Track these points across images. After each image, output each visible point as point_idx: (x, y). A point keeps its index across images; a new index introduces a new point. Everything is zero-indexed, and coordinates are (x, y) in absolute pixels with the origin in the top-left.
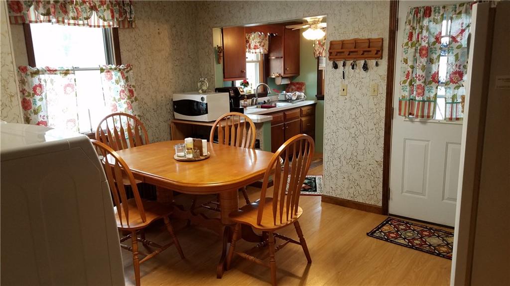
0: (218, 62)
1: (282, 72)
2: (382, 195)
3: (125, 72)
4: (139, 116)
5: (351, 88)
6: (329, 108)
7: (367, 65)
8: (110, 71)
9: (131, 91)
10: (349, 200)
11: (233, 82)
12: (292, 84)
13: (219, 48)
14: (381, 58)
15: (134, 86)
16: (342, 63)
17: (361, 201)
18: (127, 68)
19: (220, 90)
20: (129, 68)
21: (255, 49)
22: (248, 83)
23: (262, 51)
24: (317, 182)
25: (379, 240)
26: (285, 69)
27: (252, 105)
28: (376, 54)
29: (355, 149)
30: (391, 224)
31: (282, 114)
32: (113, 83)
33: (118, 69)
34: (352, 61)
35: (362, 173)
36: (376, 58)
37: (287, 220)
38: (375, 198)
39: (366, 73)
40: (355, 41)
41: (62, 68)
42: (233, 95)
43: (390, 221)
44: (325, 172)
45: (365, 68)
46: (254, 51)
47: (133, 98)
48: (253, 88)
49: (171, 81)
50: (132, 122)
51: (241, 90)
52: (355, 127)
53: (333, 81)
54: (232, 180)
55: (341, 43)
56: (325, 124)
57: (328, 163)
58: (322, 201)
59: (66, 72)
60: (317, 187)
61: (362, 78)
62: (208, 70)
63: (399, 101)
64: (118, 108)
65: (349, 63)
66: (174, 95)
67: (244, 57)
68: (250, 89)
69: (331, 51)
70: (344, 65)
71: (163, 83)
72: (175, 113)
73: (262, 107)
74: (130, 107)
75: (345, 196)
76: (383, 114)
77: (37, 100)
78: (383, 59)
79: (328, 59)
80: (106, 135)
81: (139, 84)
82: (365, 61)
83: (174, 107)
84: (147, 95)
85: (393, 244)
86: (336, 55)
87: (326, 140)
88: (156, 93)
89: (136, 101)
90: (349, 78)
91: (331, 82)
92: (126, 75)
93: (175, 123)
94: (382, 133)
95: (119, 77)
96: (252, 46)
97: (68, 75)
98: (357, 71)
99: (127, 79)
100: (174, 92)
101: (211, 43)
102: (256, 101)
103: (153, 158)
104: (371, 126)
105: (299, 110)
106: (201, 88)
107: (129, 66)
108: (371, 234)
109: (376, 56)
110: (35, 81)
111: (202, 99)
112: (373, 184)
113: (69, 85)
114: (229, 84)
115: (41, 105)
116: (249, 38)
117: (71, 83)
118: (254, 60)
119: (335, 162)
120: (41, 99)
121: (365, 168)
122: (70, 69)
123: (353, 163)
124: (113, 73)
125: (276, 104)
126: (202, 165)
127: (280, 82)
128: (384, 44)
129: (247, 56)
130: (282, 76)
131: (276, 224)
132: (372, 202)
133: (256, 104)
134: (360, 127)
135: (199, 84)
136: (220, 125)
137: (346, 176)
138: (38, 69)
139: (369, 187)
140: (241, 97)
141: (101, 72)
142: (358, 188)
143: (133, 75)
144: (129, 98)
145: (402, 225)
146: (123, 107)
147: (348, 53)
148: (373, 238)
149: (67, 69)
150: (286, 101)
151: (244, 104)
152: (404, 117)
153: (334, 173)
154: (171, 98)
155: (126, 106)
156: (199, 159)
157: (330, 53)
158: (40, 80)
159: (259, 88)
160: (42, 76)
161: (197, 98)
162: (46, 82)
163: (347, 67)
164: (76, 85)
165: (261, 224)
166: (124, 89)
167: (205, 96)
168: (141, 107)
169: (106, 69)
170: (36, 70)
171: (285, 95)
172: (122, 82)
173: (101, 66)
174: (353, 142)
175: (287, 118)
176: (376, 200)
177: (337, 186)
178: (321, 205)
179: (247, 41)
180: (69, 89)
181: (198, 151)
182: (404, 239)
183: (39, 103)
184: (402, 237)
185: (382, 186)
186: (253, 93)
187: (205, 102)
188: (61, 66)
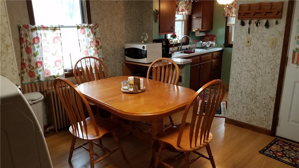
0: (156, 21)
1: (200, 27)
2: (272, 122)
3: (93, 29)
4: (103, 58)
5: (254, 41)
6: (236, 55)
7: (268, 23)
8: (84, 28)
9: (97, 42)
10: (246, 123)
11: (165, 35)
12: (206, 36)
13: (157, 11)
14: (281, 17)
15: (99, 39)
16: (248, 21)
17: (255, 125)
18: (95, 26)
19: (156, 41)
20: (96, 26)
21: (182, 11)
22: (176, 36)
23: (187, 13)
24: (221, 106)
25: (268, 157)
26: (202, 26)
27: (178, 51)
28: (277, 14)
29: (254, 86)
30: (277, 145)
31: (198, 57)
32: (86, 36)
33: (89, 27)
34: (256, 20)
35: (258, 105)
36: (276, 18)
37: (201, 144)
38: (266, 124)
39: (267, 30)
40: (260, 4)
41: (52, 26)
42: (165, 44)
43: (276, 141)
44: (229, 102)
45: (267, 25)
46: (181, 13)
47: (99, 47)
48: (179, 39)
49: (124, 34)
50: (98, 62)
51: (171, 41)
52: (255, 70)
53: (240, 35)
54: (159, 111)
55: (248, 6)
56: (232, 67)
57: (232, 95)
58: (225, 122)
59: (55, 29)
60: (222, 111)
61: (264, 33)
62: (149, 27)
63: (293, 52)
64: (89, 53)
65: (254, 21)
66: (126, 44)
67: (174, 17)
68: (177, 40)
69: (240, 12)
70: (250, 23)
71: (119, 36)
72: (126, 57)
73: (185, 53)
74: (97, 52)
75: (243, 120)
76: (279, 61)
77: (36, 47)
78: (282, 19)
79: (237, 19)
80: (80, 70)
81: (103, 37)
82: (267, 20)
83: (125, 53)
84: (108, 44)
85: (280, 162)
86: (244, 15)
87: (232, 79)
88: (114, 43)
89: (100, 48)
90: (253, 33)
91: (238, 36)
92: (94, 31)
93: (126, 64)
94: (277, 76)
95: (89, 32)
96: (180, 10)
97: (56, 30)
98: (260, 28)
99: (95, 34)
100: (126, 43)
101: (152, 8)
102: (181, 47)
103: (108, 89)
104: (268, 70)
105: (210, 55)
106: (143, 40)
107: (96, 25)
108: (262, 152)
109: (277, 16)
110: (34, 34)
111: (144, 47)
112: (266, 113)
113: (56, 37)
114: (163, 37)
115: (38, 51)
116: (178, 4)
117: (57, 36)
118: (181, 19)
119: (238, 95)
120: (38, 47)
121: (260, 101)
122: (57, 26)
123: (251, 97)
124: (86, 29)
125: (194, 50)
126: (139, 97)
127: (198, 34)
128: (284, 7)
129: (176, 17)
130: (200, 31)
131: (192, 147)
132: (263, 126)
133: (180, 50)
134: (259, 70)
135: (142, 37)
136: (154, 66)
137: (245, 106)
138: (36, 27)
139: (262, 115)
140: (170, 46)
141: (78, 29)
142: (254, 115)
143: (99, 30)
144: (96, 46)
145: (286, 146)
146: (92, 52)
147: (253, 14)
148: (264, 155)
149: (55, 26)
150: (202, 48)
151: (173, 50)
152: (296, 65)
153: (236, 103)
154: (124, 46)
155: (94, 52)
156: (137, 92)
157: (239, 14)
158: (37, 34)
159: (183, 39)
160: (39, 32)
161: (140, 47)
162: (41, 35)
163: (252, 25)
164: (61, 37)
165: (180, 146)
166: (93, 40)
167: (145, 46)
168: (104, 53)
169: (81, 27)
170: (35, 27)
171: (202, 44)
172: (92, 36)
173: (78, 25)
174: (253, 82)
175: (202, 60)
176: (268, 125)
177: (238, 112)
178: (225, 125)
179: (177, 6)
180: (56, 40)
181: (137, 86)
182: (289, 158)
183: (37, 49)
184: (287, 157)
185: (273, 115)
186: (179, 42)
187: (145, 49)
188: (51, 25)
